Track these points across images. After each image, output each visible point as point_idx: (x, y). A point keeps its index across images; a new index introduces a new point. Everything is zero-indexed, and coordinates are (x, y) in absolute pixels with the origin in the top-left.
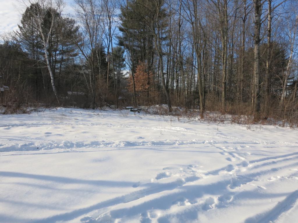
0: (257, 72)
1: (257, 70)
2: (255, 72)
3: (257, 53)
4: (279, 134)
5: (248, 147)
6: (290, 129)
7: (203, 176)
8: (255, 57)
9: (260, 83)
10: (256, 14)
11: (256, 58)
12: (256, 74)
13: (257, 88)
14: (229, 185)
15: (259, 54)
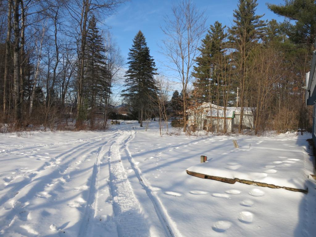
0: (17, 79)
1: (17, 78)
2: (15, 80)
3: (17, 60)
4: (48, 137)
5: (39, 150)
6: (52, 133)
7: (37, 172)
8: (15, 64)
9: (20, 91)
10: (16, 22)
11: (16, 66)
12: (16, 81)
13: (17, 96)
14: (60, 172)
15: (18, 62)
